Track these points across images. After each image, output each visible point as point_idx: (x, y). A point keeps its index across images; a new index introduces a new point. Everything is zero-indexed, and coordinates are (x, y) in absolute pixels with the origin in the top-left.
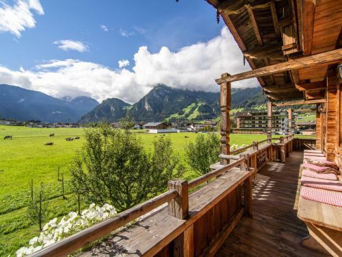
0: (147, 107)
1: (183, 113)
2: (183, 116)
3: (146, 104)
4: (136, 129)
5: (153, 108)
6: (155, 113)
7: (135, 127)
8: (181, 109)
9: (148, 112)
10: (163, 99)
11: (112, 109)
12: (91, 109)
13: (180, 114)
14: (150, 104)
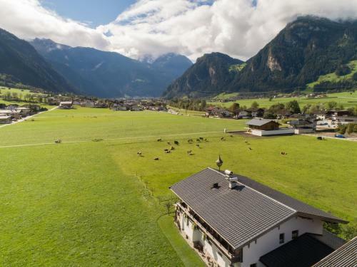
0: (271, 64)
1: (348, 71)
2: (349, 77)
3: (270, 58)
4: (241, 118)
5: (283, 66)
6: (286, 75)
7: (240, 114)
8: (345, 62)
9: (272, 74)
10: (305, 45)
11: (212, 71)
12: (181, 73)
13: (341, 74)
14: (277, 58)
